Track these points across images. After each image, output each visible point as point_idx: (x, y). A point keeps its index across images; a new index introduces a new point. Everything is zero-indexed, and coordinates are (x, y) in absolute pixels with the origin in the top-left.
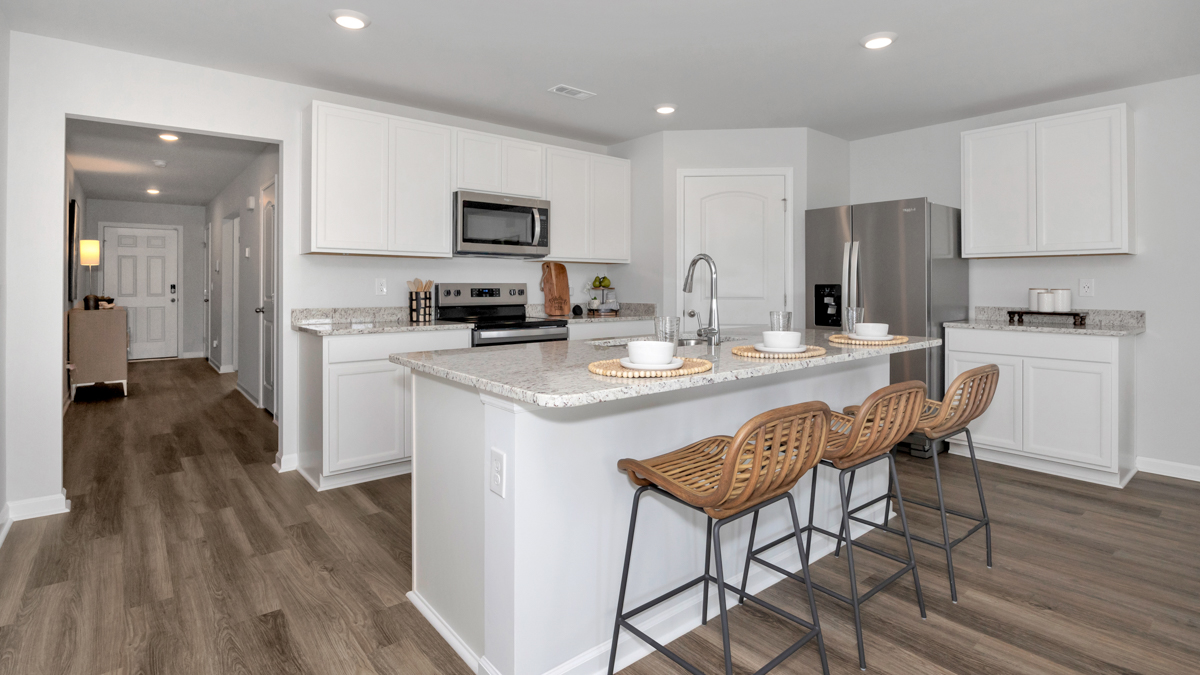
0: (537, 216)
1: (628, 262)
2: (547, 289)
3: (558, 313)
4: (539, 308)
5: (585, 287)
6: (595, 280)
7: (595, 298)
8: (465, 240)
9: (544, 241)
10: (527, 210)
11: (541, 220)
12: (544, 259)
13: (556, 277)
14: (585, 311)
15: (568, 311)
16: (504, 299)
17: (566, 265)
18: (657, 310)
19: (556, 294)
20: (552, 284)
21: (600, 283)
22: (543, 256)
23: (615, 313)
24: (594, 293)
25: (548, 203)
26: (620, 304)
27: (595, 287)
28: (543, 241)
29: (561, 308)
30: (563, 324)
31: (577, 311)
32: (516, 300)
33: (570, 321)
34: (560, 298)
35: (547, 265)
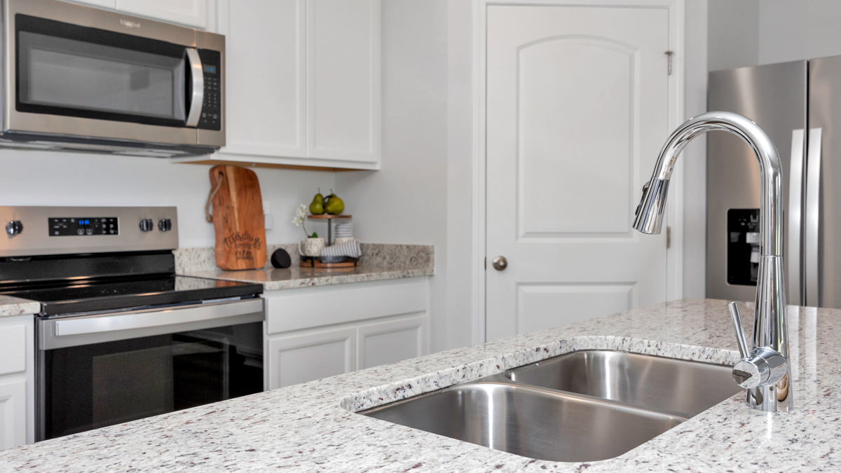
0: (197, 66)
1: (377, 167)
2: (219, 219)
3: (242, 264)
4: (205, 255)
5: (294, 214)
6: (315, 202)
7: (315, 236)
8: (22, 106)
9: (213, 118)
10: (177, 52)
11: (206, 75)
12: (214, 157)
13: (239, 194)
14: (295, 259)
15: (262, 258)
16: (127, 240)
17: (257, 171)
18: (436, 257)
19: (238, 228)
20: (230, 208)
21: (324, 207)
22: (210, 150)
23: (351, 263)
24: (312, 225)
25: (221, 39)
26: (362, 245)
27: (314, 215)
28: (208, 118)
29: (249, 256)
30: (254, 292)
31: (280, 261)
32: (153, 241)
33: (269, 285)
34: (247, 236)
35: (219, 170)
